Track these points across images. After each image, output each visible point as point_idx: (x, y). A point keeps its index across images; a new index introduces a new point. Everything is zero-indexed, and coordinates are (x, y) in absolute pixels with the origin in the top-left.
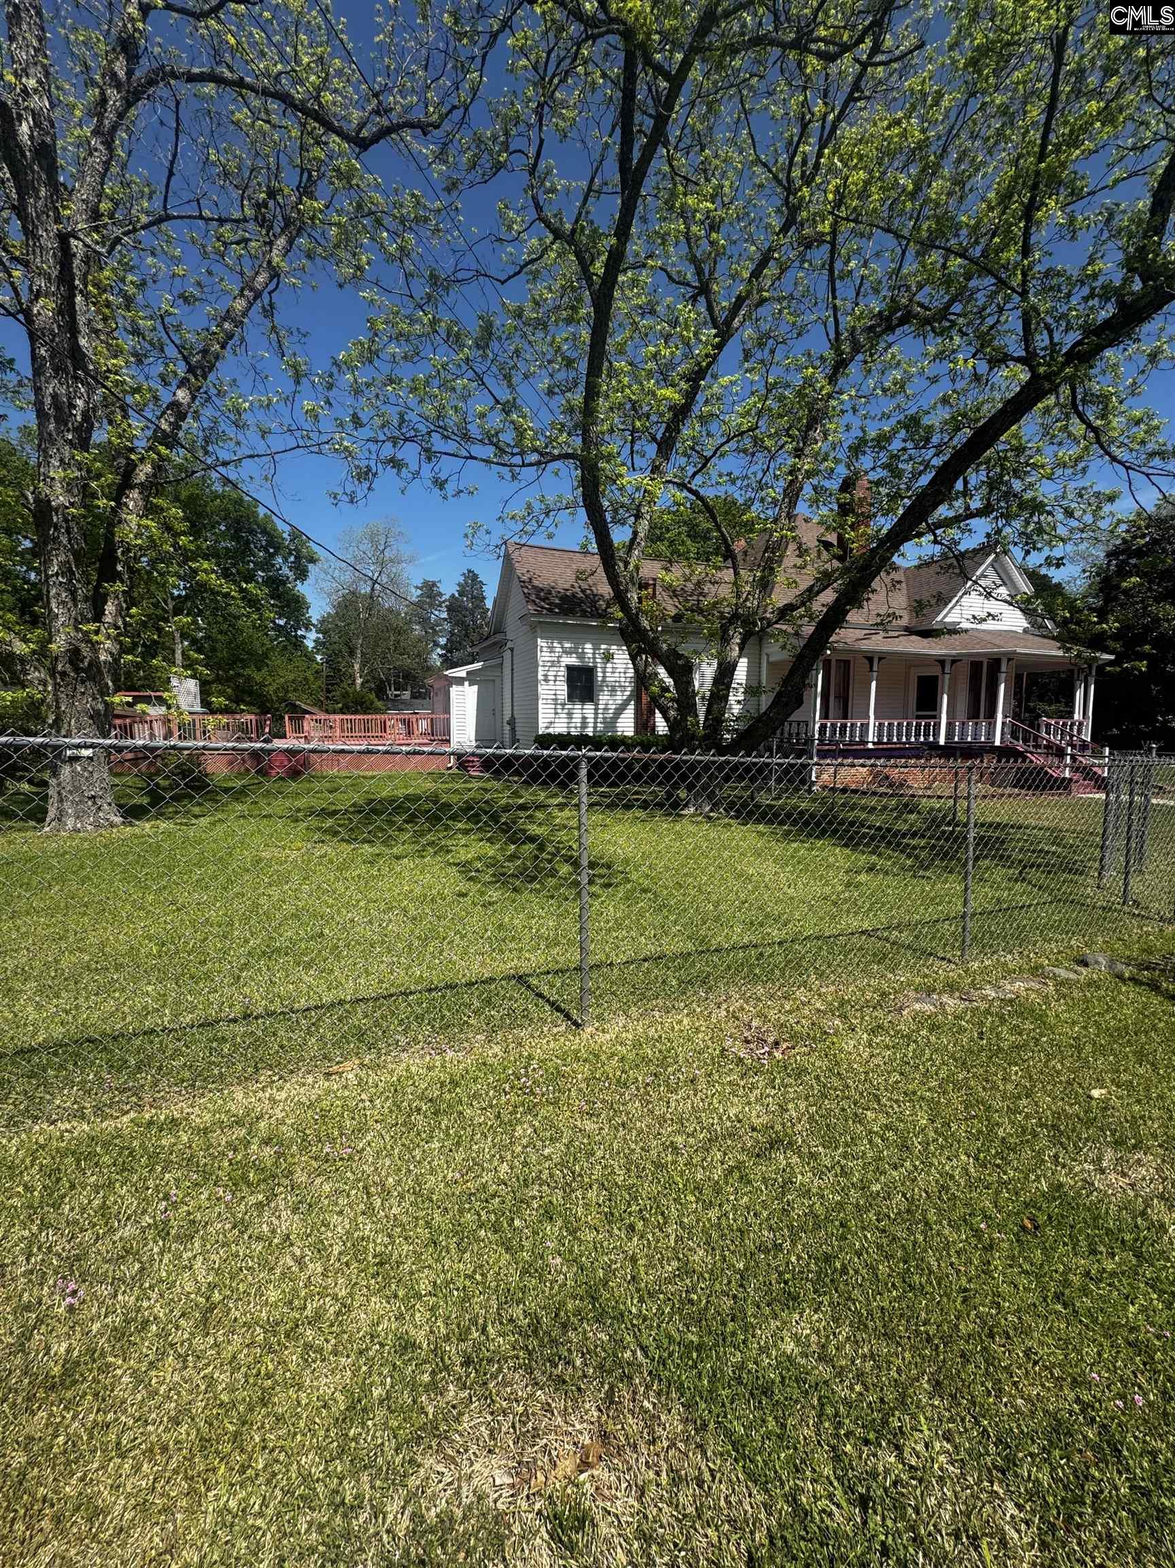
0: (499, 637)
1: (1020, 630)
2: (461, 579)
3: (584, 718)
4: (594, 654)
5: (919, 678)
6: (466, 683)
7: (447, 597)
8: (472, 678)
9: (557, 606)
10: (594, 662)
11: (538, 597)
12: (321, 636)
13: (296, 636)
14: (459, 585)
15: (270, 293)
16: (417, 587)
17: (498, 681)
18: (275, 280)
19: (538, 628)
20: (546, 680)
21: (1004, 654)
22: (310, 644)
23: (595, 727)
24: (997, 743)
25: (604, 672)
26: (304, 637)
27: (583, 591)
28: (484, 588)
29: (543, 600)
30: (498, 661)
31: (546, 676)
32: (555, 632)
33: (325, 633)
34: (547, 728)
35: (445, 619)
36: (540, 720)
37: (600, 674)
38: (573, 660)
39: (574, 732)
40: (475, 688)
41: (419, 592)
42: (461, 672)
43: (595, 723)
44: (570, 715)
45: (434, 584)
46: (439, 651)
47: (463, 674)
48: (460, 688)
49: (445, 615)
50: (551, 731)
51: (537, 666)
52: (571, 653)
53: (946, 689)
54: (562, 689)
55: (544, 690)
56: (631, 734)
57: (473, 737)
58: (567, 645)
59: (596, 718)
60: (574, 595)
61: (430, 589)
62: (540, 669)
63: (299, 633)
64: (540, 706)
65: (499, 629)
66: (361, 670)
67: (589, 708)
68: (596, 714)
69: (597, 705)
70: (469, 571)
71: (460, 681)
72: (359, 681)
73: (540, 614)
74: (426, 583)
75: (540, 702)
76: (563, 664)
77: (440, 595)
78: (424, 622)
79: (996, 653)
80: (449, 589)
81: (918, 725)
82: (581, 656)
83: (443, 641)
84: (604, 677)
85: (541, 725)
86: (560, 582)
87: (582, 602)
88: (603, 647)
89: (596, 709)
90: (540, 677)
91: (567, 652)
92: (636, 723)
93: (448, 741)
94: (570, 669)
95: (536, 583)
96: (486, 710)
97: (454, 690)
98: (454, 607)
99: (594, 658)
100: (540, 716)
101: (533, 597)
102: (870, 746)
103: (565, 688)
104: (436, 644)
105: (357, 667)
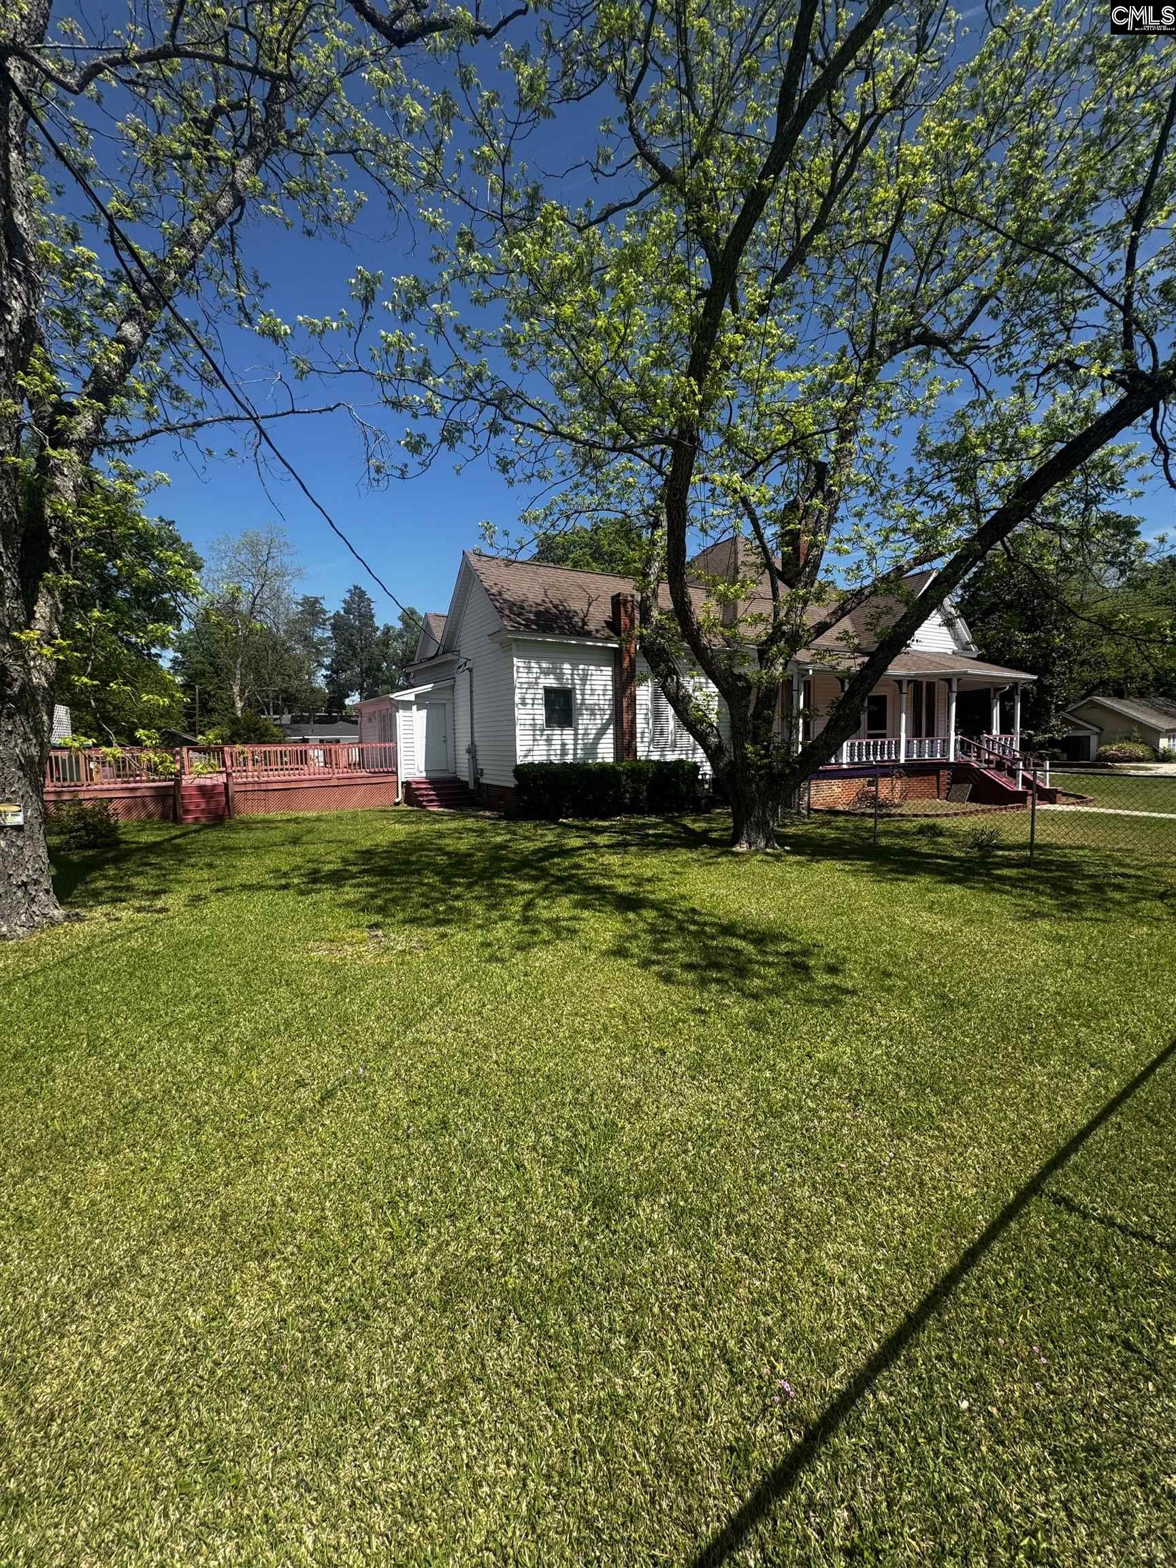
0: (449, 657)
1: (950, 652)
2: (347, 596)
3: (564, 745)
4: (572, 675)
5: (885, 697)
6: (414, 708)
7: (332, 614)
8: (420, 702)
9: (533, 622)
10: (573, 684)
11: (511, 611)
12: (178, 655)
13: (149, 655)
14: (345, 602)
15: (231, 224)
16: (298, 603)
17: (449, 706)
18: (238, 209)
19: (508, 647)
20: (524, 704)
21: (954, 674)
22: (165, 664)
23: (575, 754)
24: (952, 760)
25: (583, 695)
26: (159, 656)
27: (556, 607)
28: (373, 605)
29: (519, 615)
30: (449, 683)
31: (523, 699)
32: (531, 651)
33: (183, 651)
34: (526, 756)
35: (330, 638)
36: (518, 748)
37: (579, 697)
38: (551, 682)
39: (556, 760)
40: (424, 713)
41: (300, 608)
42: (409, 695)
43: (575, 749)
44: (549, 741)
45: (316, 601)
46: (324, 672)
47: (412, 698)
48: (408, 713)
49: (329, 634)
50: (530, 759)
51: (513, 688)
52: (548, 674)
53: (904, 708)
54: (540, 713)
55: (521, 714)
56: (611, 760)
57: (422, 768)
58: (544, 665)
59: (575, 744)
60: (547, 611)
61: (312, 608)
62: (517, 691)
63: (153, 651)
64: (518, 732)
65: (448, 647)
66: (242, 692)
67: (568, 734)
68: (576, 739)
69: (576, 730)
70: (356, 588)
71: (407, 705)
72: (239, 705)
73: (517, 630)
74: (306, 599)
75: (518, 728)
76: (541, 686)
77: (324, 612)
78: (306, 640)
79: (947, 674)
80: (333, 605)
81: (875, 744)
82: (559, 677)
83: (327, 661)
84: (583, 699)
85: (519, 753)
86: (530, 596)
87: (558, 618)
88: (581, 667)
89: (576, 734)
90: (517, 700)
91: (546, 673)
92: (616, 748)
93: (396, 773)
94: (548, 691)
95: (506, 596)
96: (438, 737)
97: (401, 715)
98: (339, 625)
99: (573, 679)
100: (518, 743)
101: (507, 612)
102: (845, 767)
103: (543, 712)
104: (321, 665)
105: (236, 689)
